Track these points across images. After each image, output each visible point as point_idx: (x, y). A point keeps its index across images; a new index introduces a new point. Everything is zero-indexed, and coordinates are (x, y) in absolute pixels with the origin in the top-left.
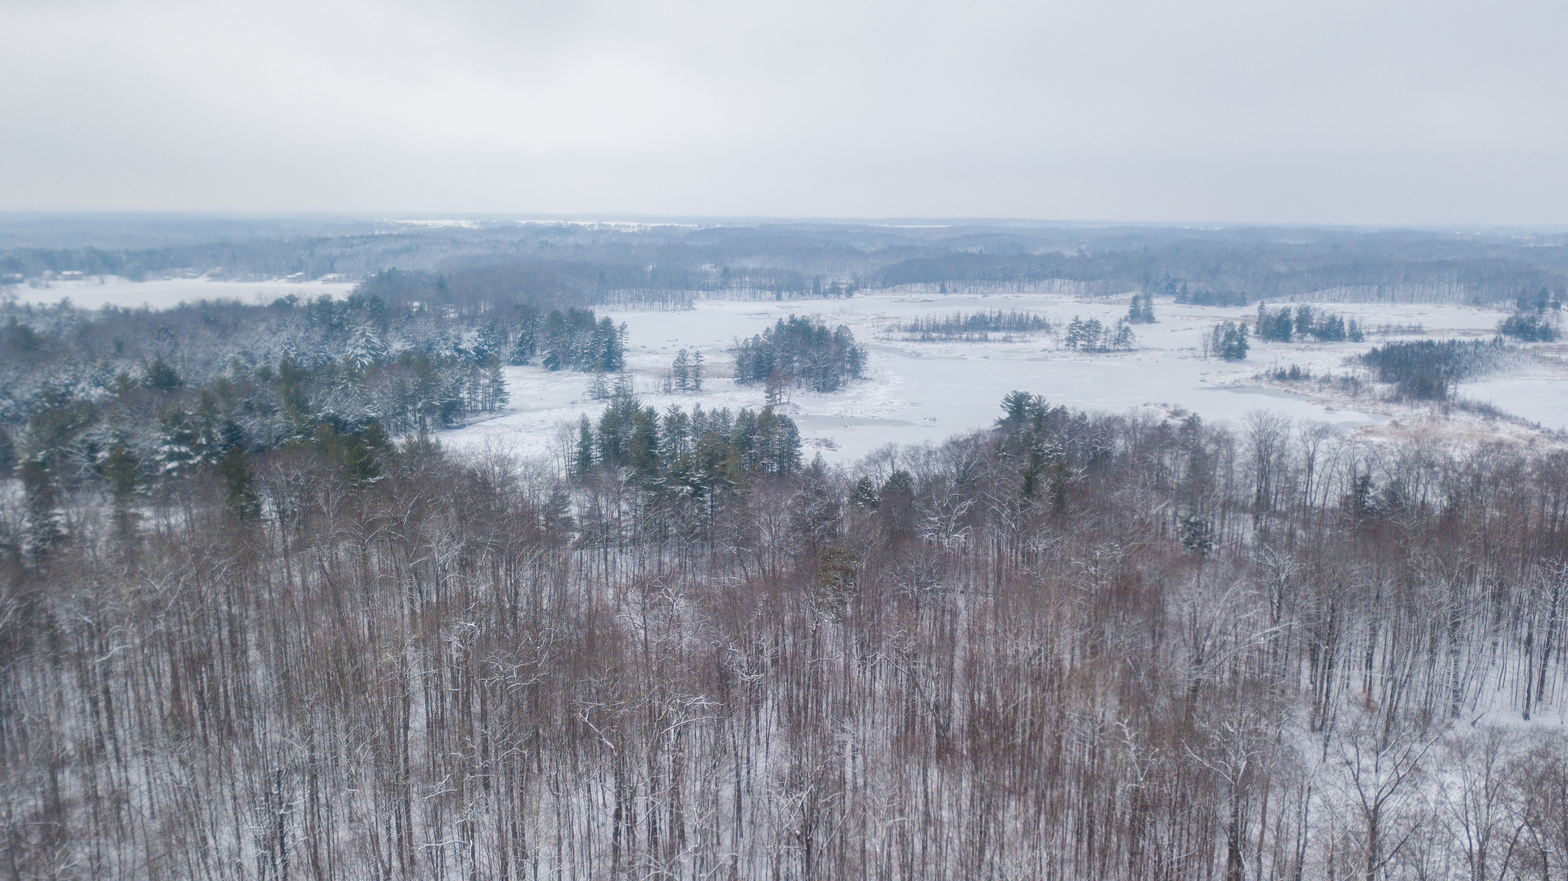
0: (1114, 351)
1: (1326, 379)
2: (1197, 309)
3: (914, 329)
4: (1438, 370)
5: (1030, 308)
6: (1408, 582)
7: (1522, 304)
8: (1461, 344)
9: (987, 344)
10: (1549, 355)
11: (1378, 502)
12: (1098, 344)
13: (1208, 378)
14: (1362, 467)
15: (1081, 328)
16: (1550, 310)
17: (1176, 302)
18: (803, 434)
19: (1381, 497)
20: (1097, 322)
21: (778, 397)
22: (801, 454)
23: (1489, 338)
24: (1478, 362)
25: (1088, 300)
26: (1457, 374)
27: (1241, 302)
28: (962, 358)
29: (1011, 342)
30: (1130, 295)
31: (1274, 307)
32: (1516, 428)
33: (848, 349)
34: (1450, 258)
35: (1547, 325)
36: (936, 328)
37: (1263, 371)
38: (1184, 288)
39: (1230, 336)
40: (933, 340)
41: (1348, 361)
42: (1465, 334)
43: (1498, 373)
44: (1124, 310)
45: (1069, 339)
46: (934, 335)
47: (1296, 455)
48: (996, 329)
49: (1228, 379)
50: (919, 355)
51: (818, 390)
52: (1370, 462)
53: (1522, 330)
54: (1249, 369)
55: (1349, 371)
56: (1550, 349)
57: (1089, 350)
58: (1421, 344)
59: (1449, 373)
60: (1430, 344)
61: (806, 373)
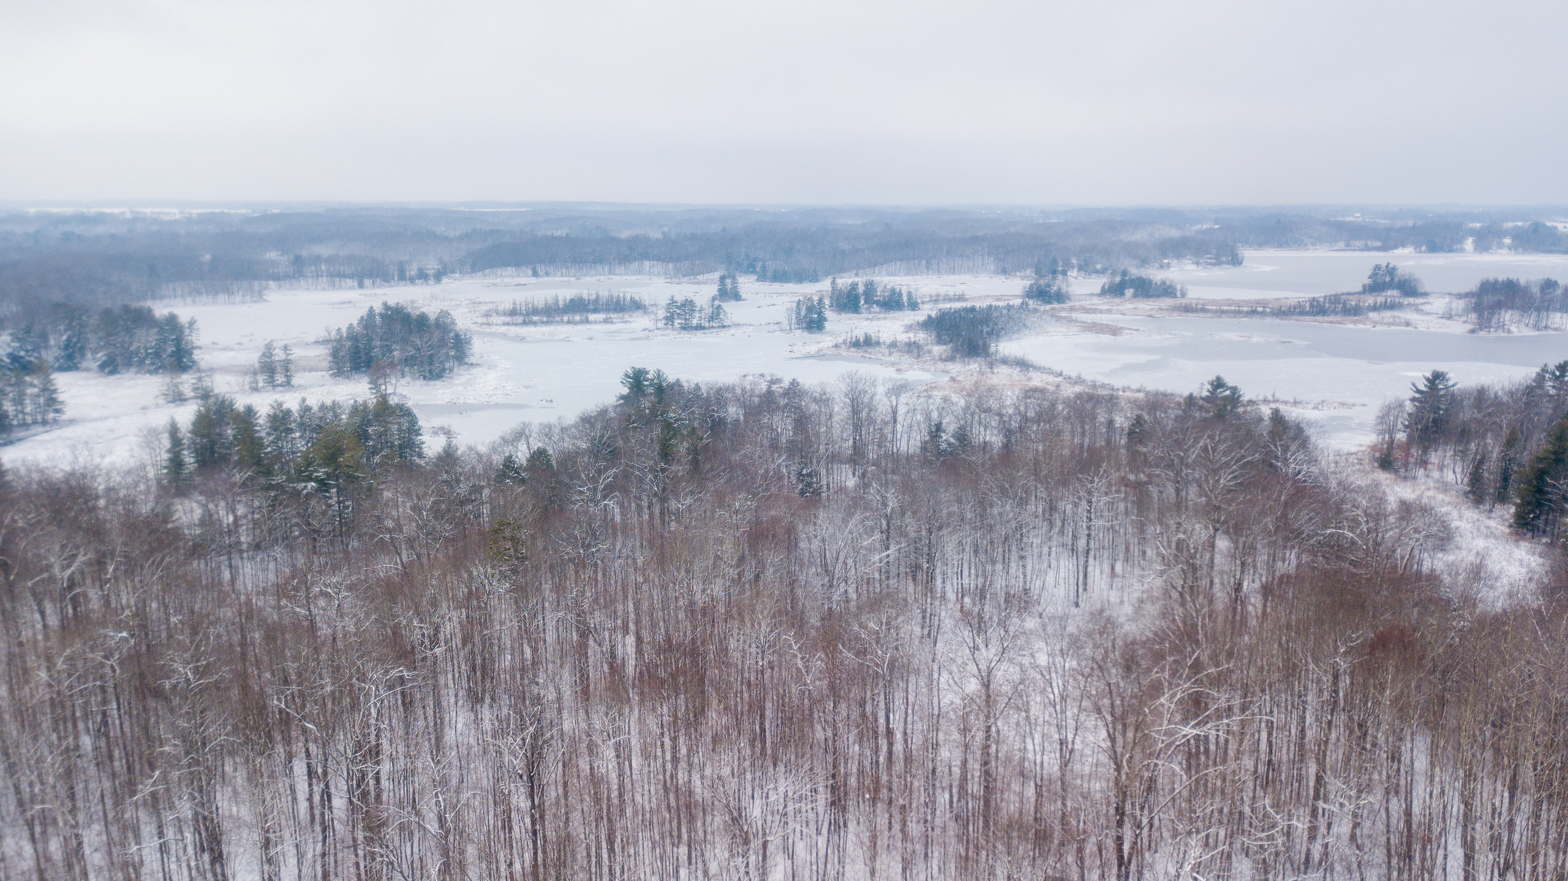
0: (709, 328)
1: (893, 345)
2: (776, 287)
3: (513, 313)
4: (982, 331)
5: (626, 290)
6: (983, 504)
7: (1038, 271)
8: (997, 308)
9: (589, 326)
10: (1063, 314)
11: (949, 444)
12: (695, 322)
13: (795, 348)
14: (935, 415)
15: (677, 307)
16: (1060, 277)
17: (757, 280)
18: (422, 423)
19: (952, 440)
20: (691, 301)
21: (383, 387)
22: (423, 443)
23: (1017, 302)
24: (1012, 323)
25: (677, 280)
26: (996, 333)
27: (815, 278)
28: (566, 340)
29: (612, 323)
30: (716, 275)
31: (844, 281)
32: (1045, 377)
33: (452, 335)
34: (981, 234)
35: (1060, 289)
36: (535, 311)
37: (841, 340)
38: (764, 267)
39: (810, 309)
40: (535, 323)
41: (909, 328)
42: (998, 300)
43: (1027, 332)
44: (713, 290)
45: (666, 318)
46: (535, 318)
47: (883, 405)
48: (595, 311)
49: (813, 349)
50: (523, 339)
51: (425, 378)
52: (941, 411)
53: (1041, 294)
54: (829, 338)
55: (911, 336)
56: (1063, 309)
57: (686, 328)
58: (966, 310)
59: (990, 334)
60: (973, 309)
61: (409, 362)
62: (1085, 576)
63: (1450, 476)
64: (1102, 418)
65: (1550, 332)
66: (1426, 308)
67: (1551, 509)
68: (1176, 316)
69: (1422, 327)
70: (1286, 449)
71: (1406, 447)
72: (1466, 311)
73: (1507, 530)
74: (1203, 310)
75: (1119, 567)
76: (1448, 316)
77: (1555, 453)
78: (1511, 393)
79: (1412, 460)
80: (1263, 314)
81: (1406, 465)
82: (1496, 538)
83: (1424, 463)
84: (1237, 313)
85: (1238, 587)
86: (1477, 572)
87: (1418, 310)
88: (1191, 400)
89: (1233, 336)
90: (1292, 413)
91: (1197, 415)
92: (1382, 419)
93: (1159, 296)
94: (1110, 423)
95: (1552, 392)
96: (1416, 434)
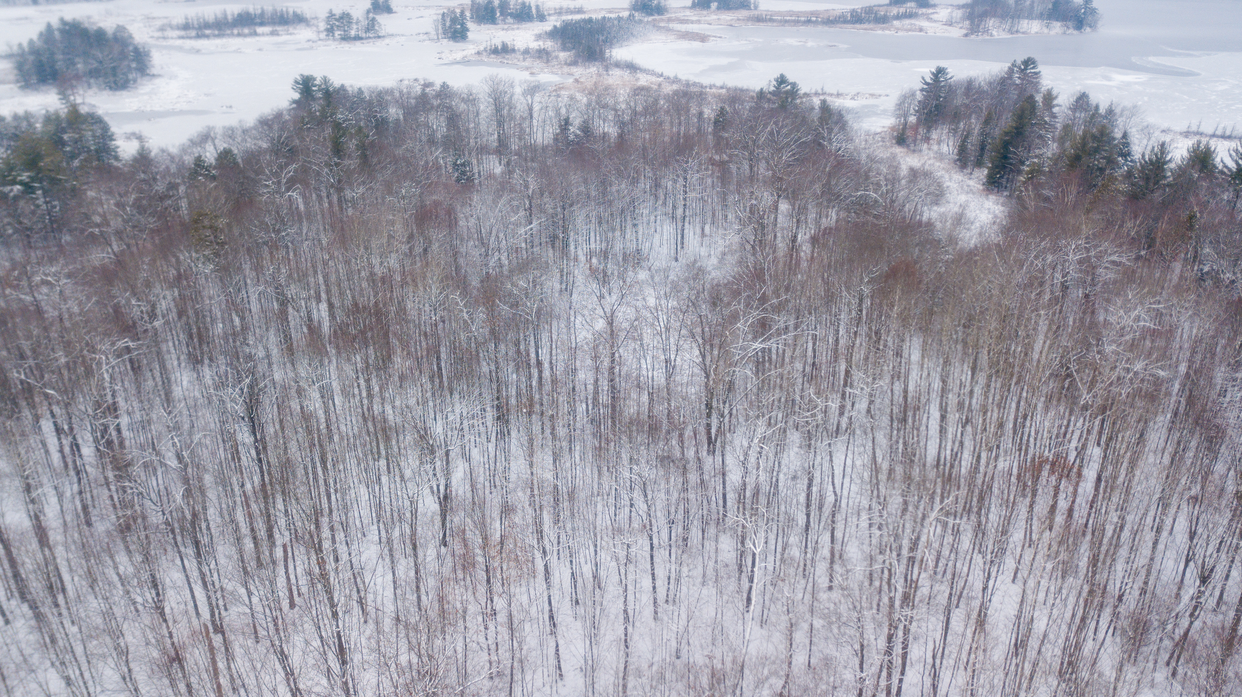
0: (367, 38)
1: (526, 52)
3: (186, 27)
4: (598, 40)
6: (604, 183)
8: (610, 19)
9: (257, 38)
10: (662, 24)
11: (576, 136)
12: (353, 33)
13: (443, 56)
14: (563, 111)
15: (336, 20)
18: (115, 128)
19: (578, 132)
20: (348, 14)
21: (72, 98)
22: (118, 147)
23: (626, 14)
24: (622, 32)
26: (610, 42)
28: (238, 51)
29: (278, 35)
32: (649, 77)
33: (131, 48)
35: (659, 3)
36: (207, 25)
37: (482, 48)
39: (454, 21)
40: (207, 37)
41: (539, 37)
42: (610, 12)
43: (634, 39)
44: (367, 4)
45: (327, 30)
46: (207, 32)
47: (520, 103)
48: (262, 24)
49: (459, 56)
50: (198, 51)
51: (111, 88)
52: (568, 107)
53: (644, 7)
54: (471, 47)
55: (540, 44)
56: (662, 20)
57: (346, 38)
58: (584, 21)
59: (605, 41)
60: (590, 20)
61: (94, 73)
62: (683, 237)
63: (945, 149)
64: (694, 110)
65: (1020, 35)
66: (935, 17)
67: (1011, 170)
68: (750, 25)
69: (931, 33)
70: (830, 130)
71: (915, 128)
72: (963, 19)
73: (981, 188)
74: (771, 20)
75: (707, 228)
76: (950, 23)
77: (1016, 128)
78: (990, 83)
79: (919, 137)
80: (816, 23)
81: (915, 141)
82: (974, 194)
83: (927, 139)
84: (796, 22)
85: (794, 239)
86: (959, 219)
87: (929, 19)
88: (761, 94)
89: (793, 41)
90: (836, 103)
91: (766, 106)
92: (900, 105)
93: (737, 8)
94: (701, 114)
95: (1018, 81)
96: (923, 117)
